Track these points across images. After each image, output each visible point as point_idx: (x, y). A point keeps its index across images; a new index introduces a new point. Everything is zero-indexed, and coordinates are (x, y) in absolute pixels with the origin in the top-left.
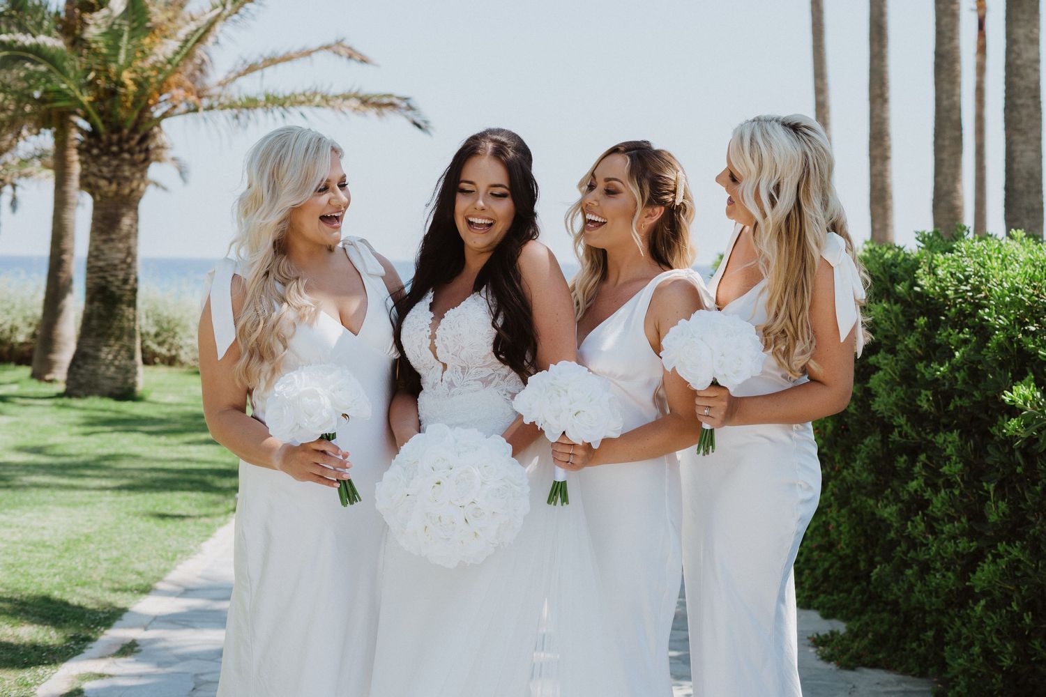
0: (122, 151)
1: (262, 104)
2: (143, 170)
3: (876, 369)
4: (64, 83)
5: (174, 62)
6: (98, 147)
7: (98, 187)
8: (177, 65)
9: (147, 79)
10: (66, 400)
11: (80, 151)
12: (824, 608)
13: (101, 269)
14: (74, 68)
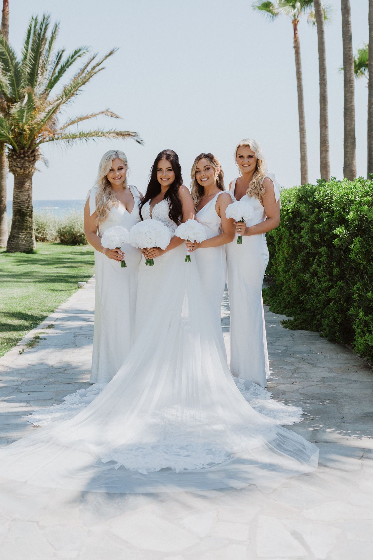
0: (25, 156)
1: (78, 136)
2: (33, 164)
3: (302, 228)
4: (3, 131)
5: (45, 121)
6: (16, 155)
7: (16, 171)
8: (45, 122)
9: (34, 128)
10: (7, 254)
11: (9, 157)
12: (287, 313)
13: (19, 203)
14: (6, 125)
